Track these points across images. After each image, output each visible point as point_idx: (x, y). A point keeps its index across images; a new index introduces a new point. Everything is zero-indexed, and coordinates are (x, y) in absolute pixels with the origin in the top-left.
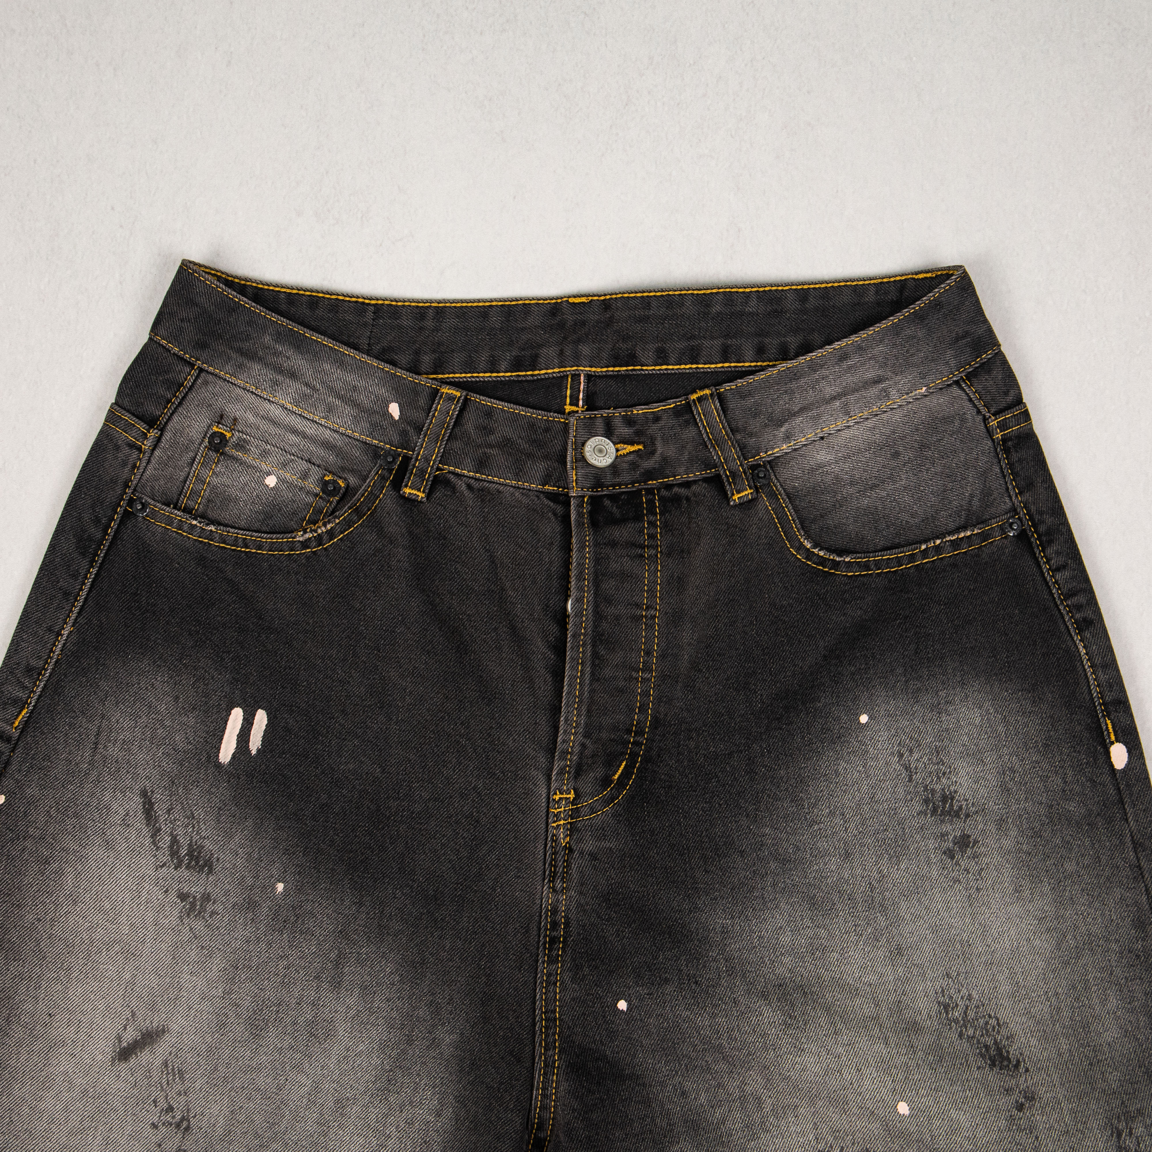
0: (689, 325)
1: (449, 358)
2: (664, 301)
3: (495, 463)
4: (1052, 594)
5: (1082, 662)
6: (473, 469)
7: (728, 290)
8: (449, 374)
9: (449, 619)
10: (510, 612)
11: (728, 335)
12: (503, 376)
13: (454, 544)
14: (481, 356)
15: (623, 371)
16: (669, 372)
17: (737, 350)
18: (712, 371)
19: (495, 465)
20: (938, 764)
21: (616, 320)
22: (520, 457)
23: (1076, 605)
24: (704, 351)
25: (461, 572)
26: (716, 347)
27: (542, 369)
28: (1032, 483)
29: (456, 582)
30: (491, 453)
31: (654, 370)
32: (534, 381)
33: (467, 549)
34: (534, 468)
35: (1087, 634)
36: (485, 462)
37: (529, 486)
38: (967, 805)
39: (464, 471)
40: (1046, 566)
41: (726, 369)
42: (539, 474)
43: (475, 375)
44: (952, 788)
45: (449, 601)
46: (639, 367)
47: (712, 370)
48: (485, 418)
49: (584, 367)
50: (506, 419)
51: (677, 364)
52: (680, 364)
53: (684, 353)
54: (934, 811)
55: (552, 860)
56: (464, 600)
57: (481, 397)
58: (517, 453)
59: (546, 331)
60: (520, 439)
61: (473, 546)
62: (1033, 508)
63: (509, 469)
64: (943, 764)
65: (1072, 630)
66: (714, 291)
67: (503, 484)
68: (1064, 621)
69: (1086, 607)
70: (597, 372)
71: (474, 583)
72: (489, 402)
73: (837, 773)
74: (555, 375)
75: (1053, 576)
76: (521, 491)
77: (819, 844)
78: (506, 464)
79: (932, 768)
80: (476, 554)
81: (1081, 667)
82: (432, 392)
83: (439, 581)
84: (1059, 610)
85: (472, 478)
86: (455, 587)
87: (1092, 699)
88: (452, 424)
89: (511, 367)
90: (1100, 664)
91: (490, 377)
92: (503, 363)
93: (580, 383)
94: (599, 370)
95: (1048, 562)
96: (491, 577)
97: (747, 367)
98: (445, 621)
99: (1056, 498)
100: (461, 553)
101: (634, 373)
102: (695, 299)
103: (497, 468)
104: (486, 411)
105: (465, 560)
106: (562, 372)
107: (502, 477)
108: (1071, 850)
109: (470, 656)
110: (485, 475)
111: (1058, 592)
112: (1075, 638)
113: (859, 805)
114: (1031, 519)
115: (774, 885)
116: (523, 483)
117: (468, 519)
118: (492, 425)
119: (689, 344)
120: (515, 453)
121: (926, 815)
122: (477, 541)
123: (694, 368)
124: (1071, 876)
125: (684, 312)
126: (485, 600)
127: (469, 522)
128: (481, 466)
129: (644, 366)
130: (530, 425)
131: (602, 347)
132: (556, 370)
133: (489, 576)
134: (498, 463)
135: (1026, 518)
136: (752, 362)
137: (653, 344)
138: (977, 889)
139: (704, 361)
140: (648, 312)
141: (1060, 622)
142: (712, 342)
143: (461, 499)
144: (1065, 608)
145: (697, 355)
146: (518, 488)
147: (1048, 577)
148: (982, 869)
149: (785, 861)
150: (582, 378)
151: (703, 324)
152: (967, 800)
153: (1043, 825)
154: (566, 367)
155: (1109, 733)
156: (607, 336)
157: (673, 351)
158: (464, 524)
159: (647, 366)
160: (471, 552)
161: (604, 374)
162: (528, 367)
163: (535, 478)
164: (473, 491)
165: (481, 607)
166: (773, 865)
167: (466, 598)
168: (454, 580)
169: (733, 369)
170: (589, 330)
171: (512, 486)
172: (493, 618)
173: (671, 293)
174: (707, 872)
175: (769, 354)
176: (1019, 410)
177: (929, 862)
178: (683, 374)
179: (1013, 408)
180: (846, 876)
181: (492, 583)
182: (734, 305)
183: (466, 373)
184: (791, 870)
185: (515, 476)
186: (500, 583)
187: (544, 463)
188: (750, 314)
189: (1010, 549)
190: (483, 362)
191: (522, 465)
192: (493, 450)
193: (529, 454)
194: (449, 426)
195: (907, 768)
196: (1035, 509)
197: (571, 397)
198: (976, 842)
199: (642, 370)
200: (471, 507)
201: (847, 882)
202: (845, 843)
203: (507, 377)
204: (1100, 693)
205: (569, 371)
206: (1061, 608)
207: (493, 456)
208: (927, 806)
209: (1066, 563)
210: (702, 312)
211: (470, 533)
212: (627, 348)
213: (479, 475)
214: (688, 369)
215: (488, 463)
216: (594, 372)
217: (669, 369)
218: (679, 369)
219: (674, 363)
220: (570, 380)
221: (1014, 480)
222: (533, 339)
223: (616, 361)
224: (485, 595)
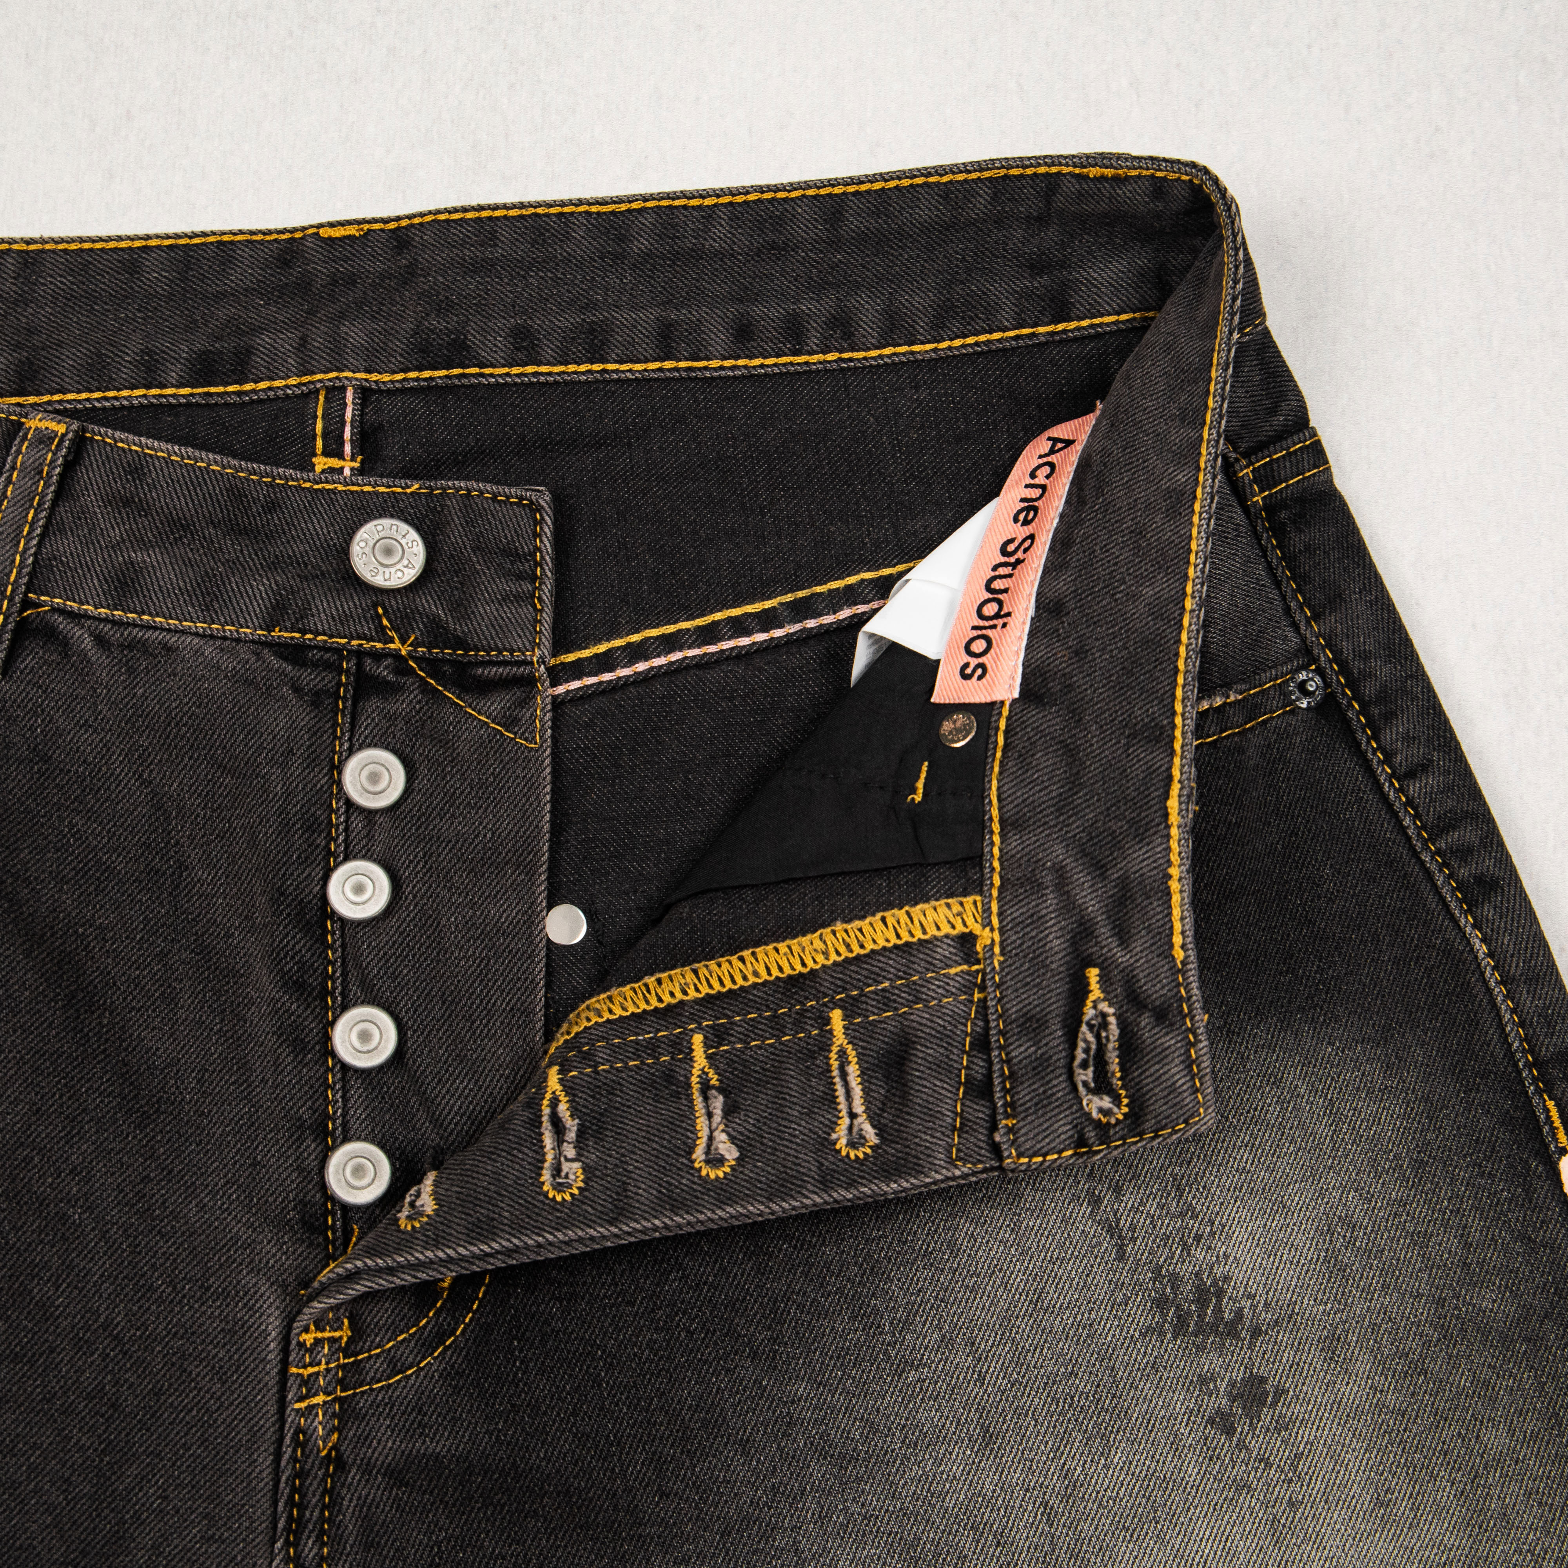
0: (581, 282)
1: (51, 360)
2: (526, 227)
3: (155, 583)
4: (1403, 830)
5: (1482, 974)
6: (106, 599)
7: (664, 203)
8: (52, 394)
9: (52, 936)
10: (198, 916)
11: (671, 301)
12: (173, 396)
13: (69, 771)
14: (124, 352)
15: (440, 377)
16: (542, 379)
17: (690, 334)
18: (637, 378)
19: (157, 588)
20: (1182, 1215)
21: (422, 270)
22: (212, 570)
23: (1458, 850)
24: (617, 333)
25: (85, 832)
26: (644, 324)
27: (262, 380)
28: (1340, 595)
29: (71, 855)
30: (145, 561)
31: (508, 374)
32: (244, 404)
33: (99, 780)
34: (247, 593)
35: (1488, 911)
36: (133, 583)
37: (237, 631)
38: (1254, 1307)
39: (85, 607)
40: (1384, 769)
41: (668, 374)
42: (259, 605)
43: (111, 394)
44: (1219, 1271)
45: (53, 896)
46: (475, 370)
47: (637, 375)
48: (127, 479)
49: (354, 372)
50: (178, 481)
51: (561, 364)
52: (567, 363)
53: (573, 339)
54: (1180, 1328)
55: (294, 1490)
56: (89, 895)
57: (118, 434)
58: (205, 559)
59: (269, 299)
60: (211, 526)
61: (112, 774)
62: (1346, 647)
63: (189, 596)
64: (1194, 1216)
65: (1453, 905)
66: (634, 206)
67: (176, 632)
68: (1435, 885)
69: (1479, 852)
70: (384, 382)
71: (115, 855)
72: (135, 444)
73: (953, 1248)
74: (289, 392)
75: (1401, 790)
76: (218, 643)
77: (921, 1416)
78: (182, 584)
79: (1169, 1225)
80: (120, 792)
81: (1479, 984)
82: (8, 430)
83: (30, 853)
84: (1422, 863)
85: (106, 620)
86: (69, 864)
87: (1510, 1054)
88: (50, 496)
89: (191, 376)
90: (1521, 975)
91: (144, 396)
92: (173, 367)
93: (346, 404)
94: (386, 377)
95: (1388, 759)
96: (154, 840)
97: (715, 369)
98: (42, 937)
99: (1394, 623)
100: (83, 791)
101: (465, 381)
102: (592, 224)
103: (160, 595)
104: (129, 465)
105: (93, 806)
106: (304, 384)
107: (173, 615)
108: (1493, 1400)
109: (99, 1017)
110: (136, 612)
111: (1415, 823)
112: (1463, 921)
113: (1006, 1319)
114: (1344, 670)
115: (822, 1519)
116: (223, 626)
117: (100, 713)
118: (145, 494)
119: (584, 320)
120: (201, 560)
121: (1162, 1334)
122: (121, 762)
123: (597, 372)
124: (1499, 1462)
125: (569, 254)
126: (140, 891)
127: (102, 720)
128: (124, 592)
129: (487, 367)
130: (234, 494)
131: (392, 329)
132: (292, 381)
133: (148, 838)
134: (162, 583)
135: (1332, 667)
136: (725, 358)
137: (504, 318)
138: (1291, 1504)
139: (618, 355)
140: (491, 252)
141: (1425, 888)
142: (634, 316)
143: (82, 669)
144: (1433, 858)
145: (604, 344)
146: (212, 636)
147: (1392, 793)
148: (1298, 1456)
149: (844, 1460)
150: (350, 395)
151: (612, 279)
152: (1251, 1297)
153: (1427, 1345)
154: (313, 373)
155: (1553, 1129)
156: (402, 305)
157: (550, 334)
158: (90, 726)
159: (493, 366)
160: (109, 788)
161: (398, 385)
162: (229, 377)
163: (249, 614)
164: (109, 649)
165: (131, 909)
166: (817, 1471)
167: (95, 889)
168: (66, 851)
169: (684, 374)
170: (364, 293)
171: (197, 634)
172: (157, 931)
173: (540, 211)
174: (663, 1495)
175: (762, 340)
176: (1300, 442)
177: (1176, 1446)
178: (572, 382)
179: (1286, 439)
180: (989, 1488)
181: (157, 853)
182: (678, 237)
183: (91, 391)
184: (859, 1480)
185: (202, 611)
186: (176, 852)
187: (268, 580)
188: (715, 256)
189: (1304, 736)
190: (128, 365)
191: (218, 586)
192: (149, 555)
193: (234, 563)
194: (44, 503)
195: (1112, 1229)
196: (1351, 648)
197: (325, 435)
198: (1280, 1392)
199: (482, 375)
200: (105, 687)
201: (990, 1502)
202: (981, 1409)
203: (183, 396)
204: (1526, 1039)
205: (320, 381)
206: (1426, 857)
207: (150, 569)
208: (1164, 1315)
209: (1428, 760)
210: (609, 252)
211: (105, 745)
212: (446, 328)
213: (120, 613)
214: (583, 373)
215: (140, 584)
216: (376, 382)
217: (542, 374)
218: (564, 373)
219: (551, 359)
220: (322, 398)
221: (1299, 590)
222: (240, 317)
223: (423, 358)
224: (141, 882)
